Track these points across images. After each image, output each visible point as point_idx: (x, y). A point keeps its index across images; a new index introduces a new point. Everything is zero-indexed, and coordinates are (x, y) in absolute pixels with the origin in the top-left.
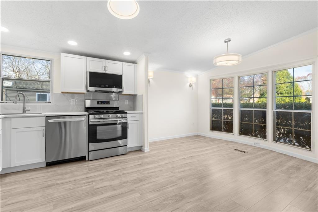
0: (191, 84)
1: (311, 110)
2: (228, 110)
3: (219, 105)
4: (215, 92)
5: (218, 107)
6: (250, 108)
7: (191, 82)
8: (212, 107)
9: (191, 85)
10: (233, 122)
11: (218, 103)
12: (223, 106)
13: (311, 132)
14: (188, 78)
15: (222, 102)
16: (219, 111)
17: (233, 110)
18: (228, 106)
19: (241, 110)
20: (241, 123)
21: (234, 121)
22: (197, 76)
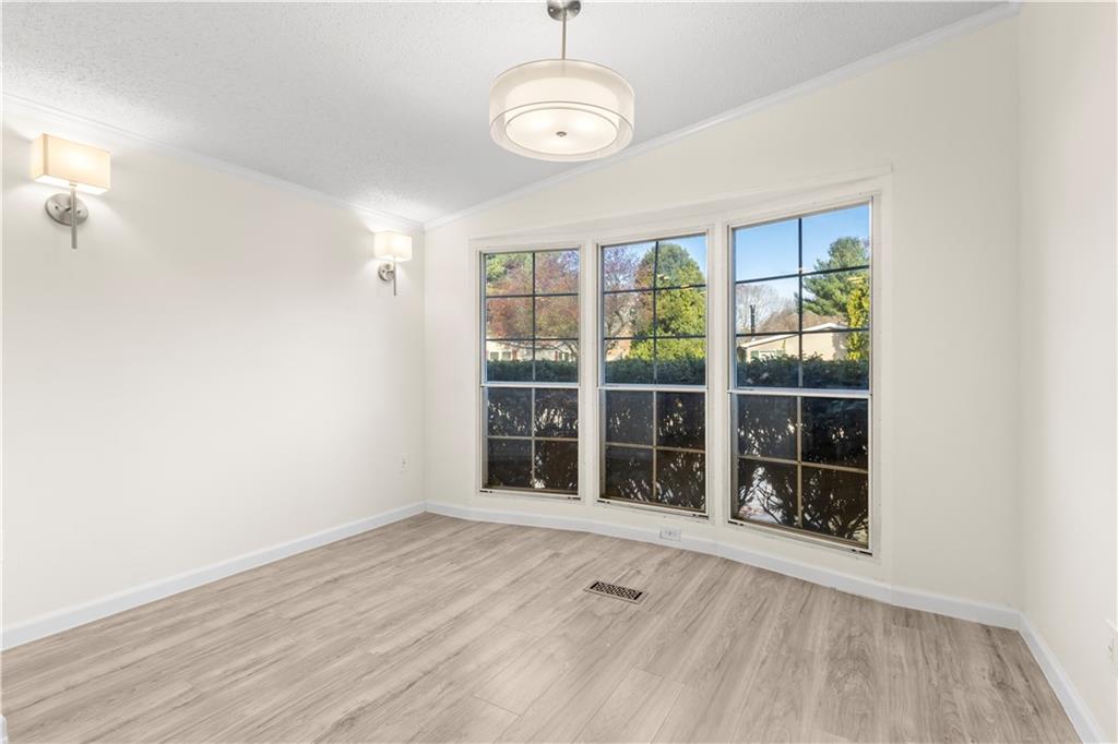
0: (388, 266)
1: (868, 388)
2: (554, 394)
3: (520, 370)
4: (504, 326)
5: (516, 380)
6: (641, 381)
7: (389, 260)
8: (489, 379)
9: (387, 274)
10: (576, 443)
11: (514, 361)
12: (534, 377)
13: (867, 475)
14: (372, 234)
15: (530, 358)
16: (518, 399)
17: (577, 390)
18: (556, 373)
19: (607, 392)
20: (609, 449)
21: (580, 440)
22: (419, 235)
